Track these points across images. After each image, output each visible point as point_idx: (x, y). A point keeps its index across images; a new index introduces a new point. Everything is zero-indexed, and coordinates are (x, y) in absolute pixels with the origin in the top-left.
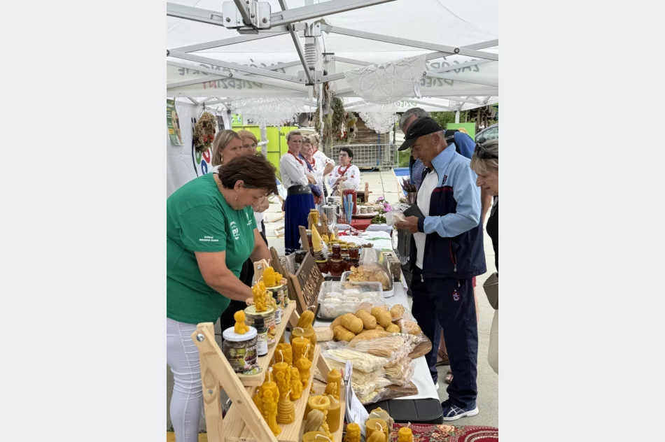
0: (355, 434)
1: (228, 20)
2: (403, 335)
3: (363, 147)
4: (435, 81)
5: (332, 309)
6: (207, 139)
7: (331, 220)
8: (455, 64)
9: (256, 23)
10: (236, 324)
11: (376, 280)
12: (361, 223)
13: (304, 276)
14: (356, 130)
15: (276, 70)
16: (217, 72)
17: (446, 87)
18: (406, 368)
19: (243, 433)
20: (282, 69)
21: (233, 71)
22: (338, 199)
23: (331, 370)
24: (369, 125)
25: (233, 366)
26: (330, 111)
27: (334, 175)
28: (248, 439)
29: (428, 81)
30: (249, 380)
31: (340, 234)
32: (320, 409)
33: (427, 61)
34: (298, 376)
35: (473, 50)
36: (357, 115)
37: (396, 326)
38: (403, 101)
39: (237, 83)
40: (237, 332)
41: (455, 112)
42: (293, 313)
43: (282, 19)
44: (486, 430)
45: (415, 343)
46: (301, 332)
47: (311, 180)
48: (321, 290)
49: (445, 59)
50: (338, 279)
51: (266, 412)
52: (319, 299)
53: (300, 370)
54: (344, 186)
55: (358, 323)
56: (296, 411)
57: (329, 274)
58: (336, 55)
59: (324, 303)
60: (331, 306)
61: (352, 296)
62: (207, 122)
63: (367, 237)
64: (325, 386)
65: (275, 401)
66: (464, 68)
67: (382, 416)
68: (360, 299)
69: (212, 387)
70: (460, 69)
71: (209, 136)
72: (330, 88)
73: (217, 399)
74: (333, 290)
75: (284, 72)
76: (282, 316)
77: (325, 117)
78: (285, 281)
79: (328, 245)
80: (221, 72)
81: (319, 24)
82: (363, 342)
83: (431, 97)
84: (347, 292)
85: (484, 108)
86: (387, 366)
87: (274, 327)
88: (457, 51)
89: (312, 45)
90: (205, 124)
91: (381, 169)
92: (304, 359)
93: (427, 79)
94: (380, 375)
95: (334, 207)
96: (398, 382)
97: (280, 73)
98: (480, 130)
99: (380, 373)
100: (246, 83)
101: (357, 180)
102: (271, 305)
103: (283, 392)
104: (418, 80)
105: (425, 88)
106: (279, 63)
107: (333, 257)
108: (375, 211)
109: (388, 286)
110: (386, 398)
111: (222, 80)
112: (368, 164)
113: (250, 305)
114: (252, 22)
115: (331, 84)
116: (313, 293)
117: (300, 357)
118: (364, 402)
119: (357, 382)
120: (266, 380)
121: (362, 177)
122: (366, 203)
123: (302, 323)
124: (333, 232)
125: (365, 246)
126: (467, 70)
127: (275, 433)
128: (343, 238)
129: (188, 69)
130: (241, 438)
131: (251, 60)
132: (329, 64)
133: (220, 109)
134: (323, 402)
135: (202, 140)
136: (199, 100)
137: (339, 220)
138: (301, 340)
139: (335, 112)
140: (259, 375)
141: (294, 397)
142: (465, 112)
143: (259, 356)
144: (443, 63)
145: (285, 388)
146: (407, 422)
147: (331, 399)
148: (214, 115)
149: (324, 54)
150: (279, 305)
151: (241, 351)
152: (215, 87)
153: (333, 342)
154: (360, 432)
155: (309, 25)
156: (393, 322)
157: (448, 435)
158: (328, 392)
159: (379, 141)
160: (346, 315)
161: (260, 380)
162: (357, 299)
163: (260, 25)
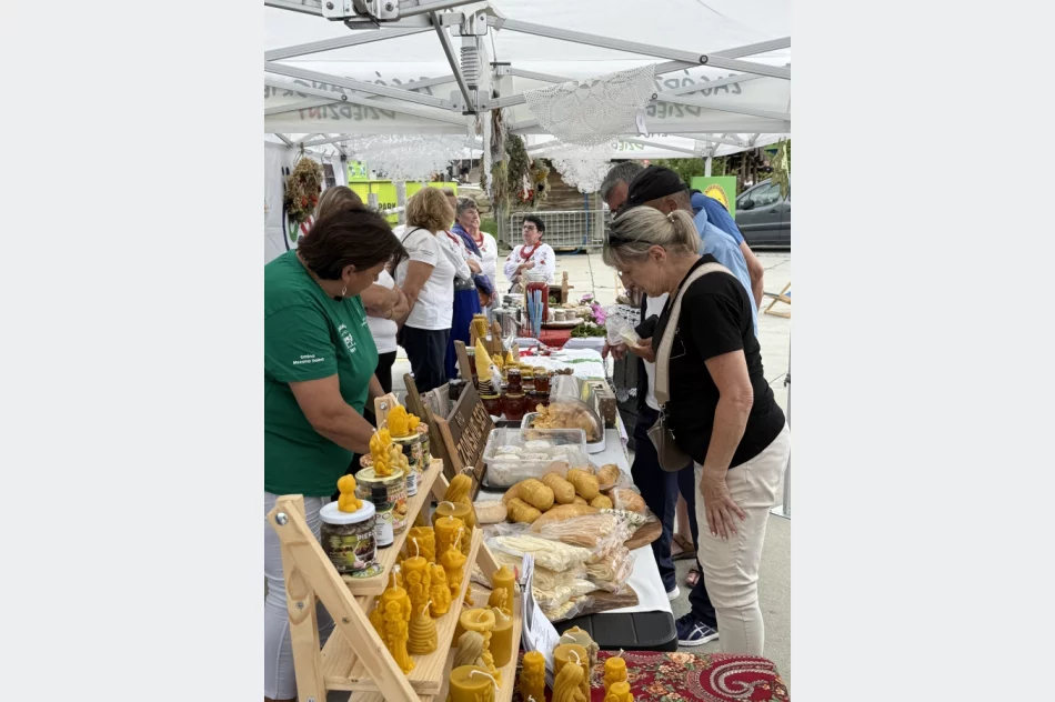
0: (536, 669)
1: (331, 7)
2: (617, 511)
3: (560, 215)
4: (671, 108)
5: (505, 472)
6: (306, 202)
7: (508, 331)
8: (703, 81)
9: (375, 11)
10: (341, 497)
11: (577, 426)
12: (555, 336)
13: (461, 420)
14: (547, 187)
15: (416, 90)
16: (322, 92)
17: (689, 118)
18: (619, 565)
19: (353, 672)
20: (427, 88)
21: (346, 91)
22: (520, 298)
23: (499, 568)
24: (568, 180)
25: (335, 564)
26: (504, 158)
27: (514, 260)
28: (361, 679)
29: (659, 108)
30: (361, 585)
31: (522, 354)
32: (479, 631)
33: (656, 76)
34: (444, 579)
35: (728, 58)
36: (548, 163)
37: (606, 498)
38: (622, 141)
39: (354, 110)
40: (342, 509)
41: (705, 159)
42: (438, 479)
43: (418, 5)
44: (744, 660)
45: (636, 525)
46: (450, 508)
47: (474, 267)
48: (489, 442)
49: (687, 73)
50: (518, 425)
51: (390, 636)
52: (486, 457)
53: (447, 569)
54: (529, 278)
55: (545, 494)
56: (439, 634)
57: (503, 417)
58: (513, 66)
59: (493, 462)
60: (504, 467)
61: (539, 452)
62: (307, 174)
63: (565, 359)
64: (489, 593)
65: (404, 618)
66: (717, 88)
67: (580, 640)
68: (551, 456)
69: (304, 597)
70: (710, 90)
71: (310, 197)
72: (505, 119)
73: (310, 615)
74: (508, 442)
75: (431, 94)
76: (419, 484)
77: (496, 166)
78: (425, 428)
79: (503, 371)
80: (328, 92)
81: (484, 15)
82: (554, 523)
83: (666, 134)
84: (530, 445)
85: (752, 153)
86: (590, 561)
87: (403, 501)
88: (704, 60)
89: (473, 49)
90: (303, 177)
91: (589, 251)
92: (453, 553)
93: (656, 105)
94: (578, 575)
95: (513, 311)
96: (606, 586)
97: (423, 94)
98: (746, 188)
99: (578, 572)
100: (369, 111)
101: (549, 266)
102: (400, 466)
103: (418, 605)
104: (642, 108)
105: (656, 119)
106: (422, 78)
107: (508, 389)
108: (578, 316)
109: (594, 436)
110: (589, 612)
111: (329, 105)
112: (569, 242)
113: (367, 466)
114: (369, 10)
115: (505, 113)
116: (475, 447)
117: (447, 548)
118: (553, 618)
119: (542, 587)
120: (390, 585)
121: (559, 263)
122: (564, 305)
123: (452, 495)
124: (511, 351)
125: (560, 372)
126: (722, 91)
127: (405, 669)
128: (526, 361)
129: (274, 88)
130: (351, 678)
131: (378, 74)
132: (501, 80)
133: (329, 153)
134: (484, 619)
135: (298, 202)
136: (295, 138)
137: (520, 332)
138: (451, 522)
139: (512, 158)
140: (378, 577)
141: (437, 612)
142: (721, 159)
143: (379, 548)
144: (685, 80)
145: (422, 597)
146: (617, 649)
147: (497, 615)
148: (320, 163)
149: (495, 64)
150: (414, 467)
151: (349, 539)
152: (319, 117)
153: (506, 524)
154: (544, 665)
155: (467, 17)
156: (601, 492)
157: (685, 669)
158: (493, 603)
159: (586, 206)
160: (529, 481)
161: (380, 585)
162: (546, 455)
163: (382, 14)
